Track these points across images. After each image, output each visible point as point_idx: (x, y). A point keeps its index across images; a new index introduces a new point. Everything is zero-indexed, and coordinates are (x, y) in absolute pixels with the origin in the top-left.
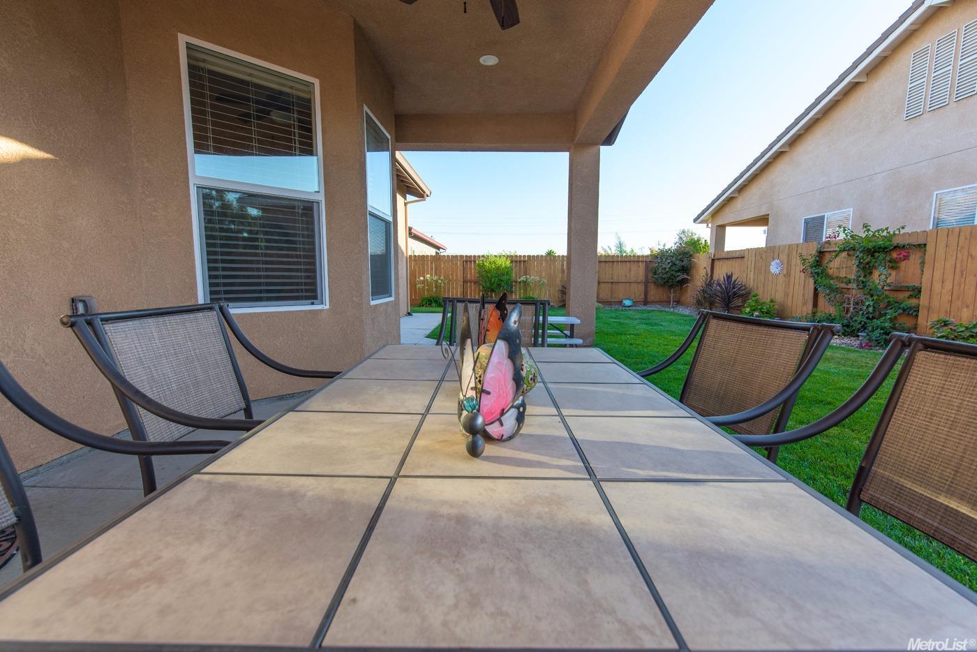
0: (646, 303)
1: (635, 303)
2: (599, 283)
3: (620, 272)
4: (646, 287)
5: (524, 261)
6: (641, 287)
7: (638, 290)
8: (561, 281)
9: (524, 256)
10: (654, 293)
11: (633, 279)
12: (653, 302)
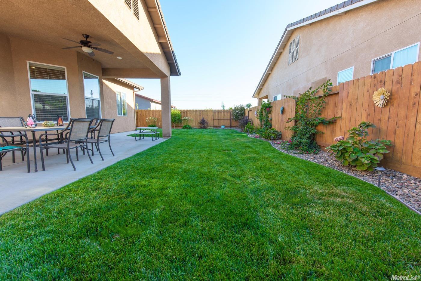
0: (231, 127)
1: (226, 127)
2: (213, 120)
3: (221, 116)
4: (231, 121)
5: (186, 112)
6: (229, 121)
7: (228, 123)
8: (200, 119)
9: (186, 110)
10: (234, 123)
11: (226, 118)
12: (234, 127)
